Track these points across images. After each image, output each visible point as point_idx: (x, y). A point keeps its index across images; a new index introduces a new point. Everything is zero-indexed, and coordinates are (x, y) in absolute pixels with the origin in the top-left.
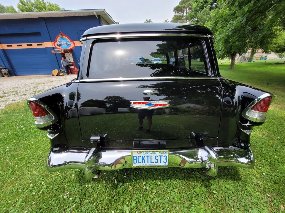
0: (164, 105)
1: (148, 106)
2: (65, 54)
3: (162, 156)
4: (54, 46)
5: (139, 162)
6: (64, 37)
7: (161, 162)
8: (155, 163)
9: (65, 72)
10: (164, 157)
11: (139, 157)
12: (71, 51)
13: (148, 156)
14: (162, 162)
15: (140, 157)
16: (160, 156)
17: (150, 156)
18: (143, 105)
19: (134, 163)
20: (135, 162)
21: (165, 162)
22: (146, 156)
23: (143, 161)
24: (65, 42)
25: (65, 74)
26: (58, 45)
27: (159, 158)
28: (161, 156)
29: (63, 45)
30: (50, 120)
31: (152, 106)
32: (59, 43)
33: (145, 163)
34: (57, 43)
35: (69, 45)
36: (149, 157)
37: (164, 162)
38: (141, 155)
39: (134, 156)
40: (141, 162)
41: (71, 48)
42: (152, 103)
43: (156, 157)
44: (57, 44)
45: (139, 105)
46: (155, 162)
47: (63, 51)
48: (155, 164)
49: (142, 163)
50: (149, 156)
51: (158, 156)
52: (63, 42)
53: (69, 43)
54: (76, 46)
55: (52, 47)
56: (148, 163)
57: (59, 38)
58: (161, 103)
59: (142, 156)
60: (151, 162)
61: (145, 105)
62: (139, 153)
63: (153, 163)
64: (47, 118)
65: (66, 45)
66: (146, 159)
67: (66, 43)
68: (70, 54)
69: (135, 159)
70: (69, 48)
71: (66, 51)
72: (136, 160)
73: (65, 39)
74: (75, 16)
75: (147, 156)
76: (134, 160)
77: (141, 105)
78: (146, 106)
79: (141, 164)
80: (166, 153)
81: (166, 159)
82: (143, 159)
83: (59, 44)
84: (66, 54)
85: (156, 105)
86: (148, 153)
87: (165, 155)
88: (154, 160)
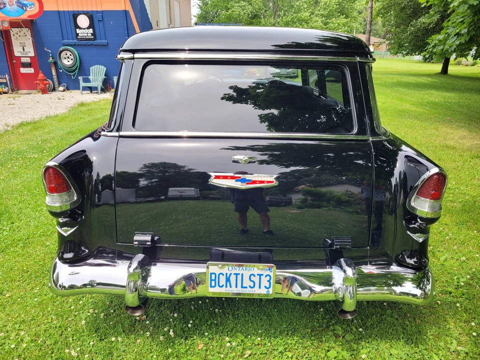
0: (268, 182)
1: (240, 183)
2: (12, 33)
3: (263, 275)
5: (221, 285)
7: (260, 288)
8: (248, 287)
9: (6, 84)
10: (266, 276)
11: (221, 276)
12: (30, 24)
13: (237, 275)
14: (262, 286)
15: (223, 275)
16: (258, 275)
17: (241, 275)
18: (231, 180)
19: (211, 287)
20: (213, 285)
21: (268, 286)
22: (232, 275)
23: (228, 283)
25: (6, 90)
27: (256, 279)
28: (260, 275)
29: (8, 5)
30: (69, 201)
31: (247, 184)
33: (231, 287)
35: (26, 6)
36: (239, 277)
37: (265, 287)
38: (225, 270)
39: (211, 274)
40: (223, 285)
41: (29, 16)
42: (247, 179)
43: (252, 276)
45: (224, 180)
46: (250, 286)
47: (6, 25)
48: (248, 291)
49: (226, 287)
50: (239, 274)
51: (256, 275)
53: (25, 2)
54: (45, 9)
56: (236, 287)
58: (263, 179)
59: (227, 274)
60: (242, 287)
61: (235, 180)
62: (220, 268)
63: (246, 287)
64: (66, 197)
65: (15, 7)
66: (233, 279)
67: (19, 2)
68: (26, 31)
69: (213, 278)
70: (25, 16)
71: (15, 24)
72: (215, 280)
75: (234, 274)
76: (211, 280)
77: (227, 180)
78: (237, 183)
79: (223, 290)
80: (269, 269)
81: (269, 281)
82: (228, 280)
84: (14, 31)
85: (254, 182)
86: (238, 268)
87: (268, 273)
88: (247, 283)
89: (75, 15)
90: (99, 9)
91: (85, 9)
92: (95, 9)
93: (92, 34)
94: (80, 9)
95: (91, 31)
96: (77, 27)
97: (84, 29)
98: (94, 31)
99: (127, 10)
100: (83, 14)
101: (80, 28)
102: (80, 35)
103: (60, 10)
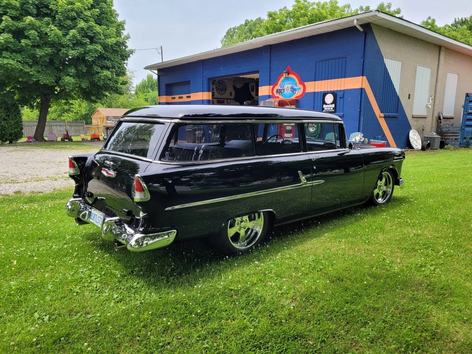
4: (271, 94)
5: (92, 219)
6: (291, 76)
12: (296, 102)
13: (96, 215)
16: (100, 217)
23: (94, 218)
24: (290, 86)
26: (277, 92)
29: (285, 90)
32: (279, 88)
34: (278, 87)
35: (295, 90)
44: (277, 90)
46: (98, 222)
47: (277, 104)
52: (287, 86)
53: (295, 88)
54: (306, 92)
55: (267, 96)
56: (95, 221)
57: (282, 78)
62: (94, 211)
65: (289, 91)
67: (292, 88)
70: (293, 97)
73: (292, 79)
74: (319, 33)
83: (280, 90)
85: (109, 174)
89: (325, 94)
90: (342, 89)
91: (332, 90)
92: (339, 89)
93: (333, 108)
94: (329, 90)
95: (333, 106)
96: (324, 103)
97: (329, 104)
98: (335, 106)
99: (363, 87)
100: (330, 93)
101: (326, 104)
102: (325, 109)
103: (316, 91)
